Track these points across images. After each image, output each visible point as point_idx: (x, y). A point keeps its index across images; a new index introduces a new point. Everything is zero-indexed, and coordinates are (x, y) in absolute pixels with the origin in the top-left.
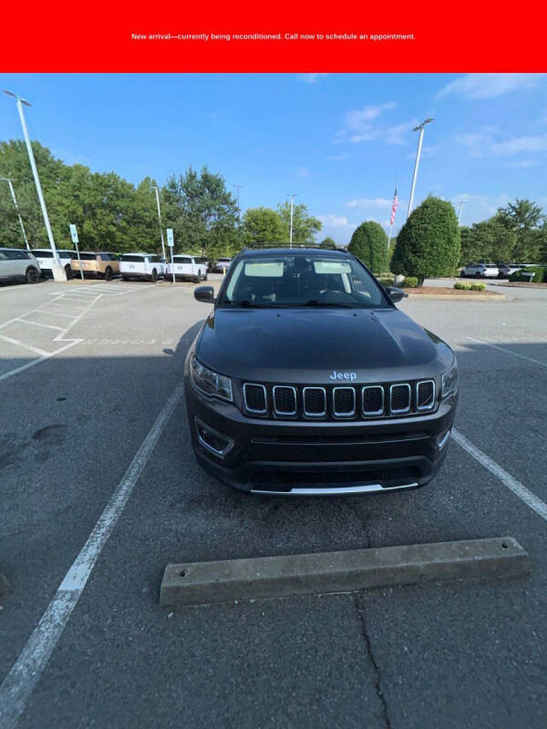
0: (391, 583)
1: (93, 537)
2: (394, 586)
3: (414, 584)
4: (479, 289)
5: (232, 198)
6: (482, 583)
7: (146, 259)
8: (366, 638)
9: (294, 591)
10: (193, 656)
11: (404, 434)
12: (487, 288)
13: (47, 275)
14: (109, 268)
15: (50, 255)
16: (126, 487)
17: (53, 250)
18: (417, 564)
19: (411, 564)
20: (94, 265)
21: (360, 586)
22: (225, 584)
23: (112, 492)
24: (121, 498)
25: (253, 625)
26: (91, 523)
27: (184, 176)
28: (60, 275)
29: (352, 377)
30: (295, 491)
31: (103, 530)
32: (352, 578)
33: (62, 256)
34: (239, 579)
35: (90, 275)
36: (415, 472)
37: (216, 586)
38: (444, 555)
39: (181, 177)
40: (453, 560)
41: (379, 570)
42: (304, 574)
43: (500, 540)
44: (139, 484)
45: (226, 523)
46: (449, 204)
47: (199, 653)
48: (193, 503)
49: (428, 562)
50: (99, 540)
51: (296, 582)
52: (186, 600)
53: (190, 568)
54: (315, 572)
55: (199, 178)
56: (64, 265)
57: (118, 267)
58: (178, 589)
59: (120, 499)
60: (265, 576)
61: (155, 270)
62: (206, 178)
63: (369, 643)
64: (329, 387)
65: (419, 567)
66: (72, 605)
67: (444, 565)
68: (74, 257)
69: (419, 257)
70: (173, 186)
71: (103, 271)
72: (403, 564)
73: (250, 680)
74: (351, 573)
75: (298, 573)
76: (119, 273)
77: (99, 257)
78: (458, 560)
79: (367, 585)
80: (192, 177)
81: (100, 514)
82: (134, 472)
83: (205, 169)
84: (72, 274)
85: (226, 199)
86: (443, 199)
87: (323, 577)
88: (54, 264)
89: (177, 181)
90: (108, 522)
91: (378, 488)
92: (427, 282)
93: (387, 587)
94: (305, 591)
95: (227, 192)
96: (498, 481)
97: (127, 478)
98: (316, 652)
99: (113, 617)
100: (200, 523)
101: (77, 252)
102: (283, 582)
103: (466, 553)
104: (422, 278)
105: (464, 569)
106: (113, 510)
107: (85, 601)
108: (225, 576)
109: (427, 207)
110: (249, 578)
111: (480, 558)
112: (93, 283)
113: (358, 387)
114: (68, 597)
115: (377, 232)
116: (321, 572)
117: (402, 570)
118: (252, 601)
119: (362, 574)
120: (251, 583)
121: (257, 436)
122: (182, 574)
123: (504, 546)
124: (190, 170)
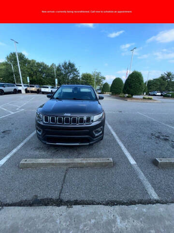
2: (78, 167)
3: (83, 167)
4: (151, 99)
5: (77, 70)
6: (100, 168)
7: (49, 88)
8: (65, 176)
9: (53, 167)
13: (20, 92)
14: (38, 90)
15: (21, 86)
16: (22, 144)
17: (22, 84)
20: (34, 89)
22: (35, 163)
23: (18, 145)
26: (10, 151)
27: (63, 63)
28: (23, 92)
30: (57, 144)
31: (12, 153)
32: (67, 164)
33: (25, 86)
35: (32, 92)
37: (33, 164)
40: (93, 162)
41: (74, 163)
42: (55, 162)
44: (25, 144)
45: (43, 153)
49: (86, 162)
50: (11, 155)
55: (68, 64)
56: (25, 89)
57: (41, 90)
59: (19, 147)
60: (45, 162)
61: (52, 91)
68: (28, 86)
69: (131, 88)
70: (60, 66)
71: (36, 91)
77: (35, 87)
79: (70, 167)
80: (65, 63)
81: (13, 150)
82: (25, 141)
83: (69, 61)
84: (27, 91)
85: (75, 70)
86: (139, 72)
87: (59, 163)
88: (22, 88)
89: (61, 64)
92: (134, 97)
93: (75, 167)
95: (76, 68)
97: (23, 142)
102: (49, 164)
104: (132, 95)
105: (96, 164)
106: (16, 149)
109: (134, 74)
111: (100, 162)
112: (33, 94)
115: (120, 81)
118: (42, 168)
119: (69, 163)
120: (41, 164)
121: (46, 128)
122: (26, 161)
123: (108, 160)
124: (65, 61)
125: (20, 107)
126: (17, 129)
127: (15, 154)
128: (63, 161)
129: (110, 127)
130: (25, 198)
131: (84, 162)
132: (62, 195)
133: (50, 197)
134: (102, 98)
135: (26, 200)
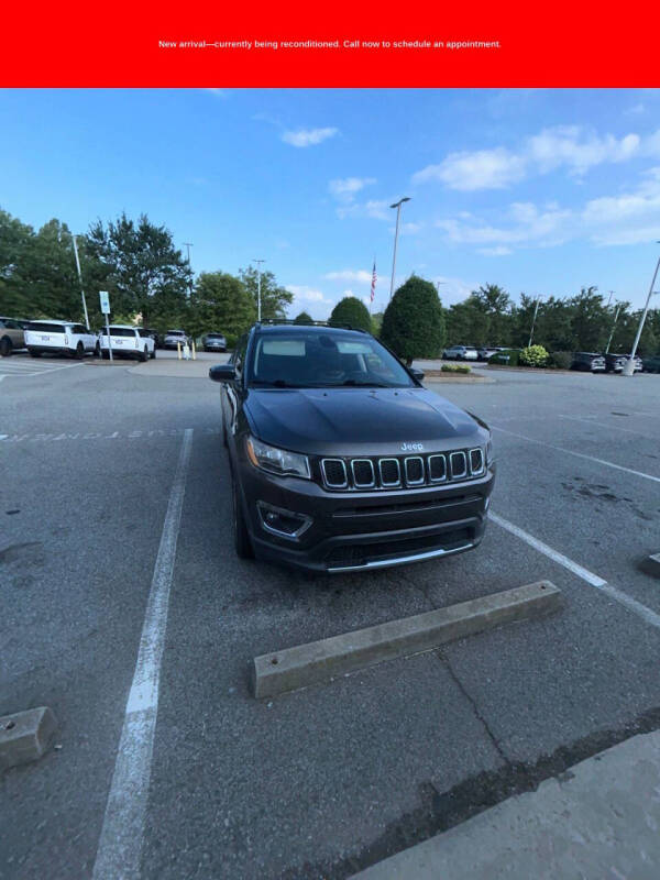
0: (464, 634)
1: (143, 655)
2: (467, 636)
3: (482, 632)
4: (464, 372)
5: (183, 258)
6: (532, 621)
7: (68, 330)
8: (456, 680)
9: (385, 658)
10: (308, 732)
11: (462, 497)
12: (472, 371)
18: (482, 613)
19: (477, 614)
21: (440, 642)
22: (321, 662)
23: (144, 606)
24: (158, 610)
25: (355, 694)
26: (132, 641)
27: (115, 225)
29: (420, 448)
30: (370, 565)
31: (152, 646)
32: (431, 635)
34: (334, 654)
36: (469, 534)
37: (312, 666)
38: (503, 602)
39: (111, 225)
40: (508, 605)
41: (455, 623)
42: (393, 638)
43: (539, 584)
44: (174, 593)
46: (431, 284)
47: (312, 727)
48: (249, 602)
49: (490, 610)
50: (152, 655)
51: (386, 647)
52: (284, 686)
53: (281, 655)
54: (401, 636)
55: (136, 228)
57: (22, 338)
58: (275, 676)
60: (357, 648)
61: (80, 343)
62: (146, 229)
63: (459, 683)
64: (401, 458)
65: (484, 615)
66: (152, 722)
67: (503, 610)
69: (407, 337)
70: (99, 235)
72: (473, 615)
73: (369, 736)
74: (432, 631)
75: (386, 638)
76: (23, 346)
78: (513, 604)
79: (445, 640)
80: (127, 227)
81: (141, 630)
82: (162, 581)
83: (145, 219)
85: (174, 258)
86: (426, 280)
87: (408, 639)
90: (154, 637)
91: (441, 552)
92: (415, 364)
94: (395, 656)
95: (176, 250)
96: (524, 543)
97: (156, 589)
98: (419, 700)
99: (207, 721)
102: (374, 650)
103: (517, 599)
104: (410, 359)
105: (517, 610)
106: (155, 623)
107: (166, 715)
108: (318, 655)
109: (411, 287)
110: (343, 653)
111: (528, 600)
113: (425, 456)
114: (143, 716)
115: (359, 308)
116: (407, 634)
117: (472, 621)
118: (347, 675)
119: (441, 630)
120: (345, 657)
121: (339, 510)
122: (275, 662)
123: (543, 588)
124: (124, 217)
127: (170, 647)
128: (415, 625)
130: (394, 810)
131: (485, 612)
132: (506, 745)
133: (475, 769)
135: (406, 817)
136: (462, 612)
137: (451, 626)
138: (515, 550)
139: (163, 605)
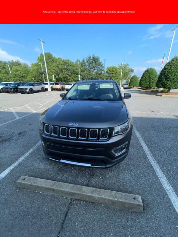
0: (85, 200)
2: (86, 201)
3: (94, 203)
5: (102, 64)
6: (120, 211)
7: (73, 84)
8: (66, 216)
9: (53, 193)
10: (16, 203)
13: (46, 90)
14: (62, 87)
15: (47, 84)
16: (31, 151)
17: (48, 83)
18: (95, 196)
19: (93, 195)
20: (58, 87)
21: (74, 198)
22: (33, 185)
23: (26, 152)
25: (36, 200)
26: (16, 160)
27: (87, 58)
28: (49, 90)
29: (76, 125)
30: (62, 161)
31: (18, 162)
32: (71, 194)
33: (51, 84)
34: (37, 185)
35: (57, 89)
36: (104, 162)
37: (31, 185)
38: (106, 195)
39: (86, 58)
40: (109, 198)
41: (81, 194)
43: (134, 196)
44: (34, 151)
45: (49, 167)
47: (18, 203)
49: (99, 196)
50: (15, 165)
51: (53, 190)
52: (23, 187)
53: (27, 178)
54: (59, 189)
55: (92, 58)
56: (51, 87)
57: (65, 87)
58: (21, 183)
59: (27, 154)
60: (44, 186)
62: (94, 58)
63: (66, 217)
64: (69, 128)
65: (95, 197)
67: (105, 199)
68: (53, 84)
69: (168, 81)
70: (84, 61)
71: (61, 88)
72: (90, 194)
74: (71, 192)
75: (55, 188)
76: (65, 89)
77: (60, 84)
78: (111, 198)
79: (76, 198)
80: (90, 58)
81: (20, 157)
82: (35, 147)
83: (94, 55)
84: (53, 89)
85: (100, 65)
87: (61, 191)
88: (48, 87)
89: (85, 60)
90: (20, 160)
91: (89, 165)
92: (172, 91)
93: (83, 201)
94: (56, 194)
95: (100, 62)
97: (32, 149)
99: (5, 187)
100: (42, 165)
101: (54, 83)
102: (50, 189)
103: (116, 197)
104: (169, 89)
105: (113, 202)
106: (23, 157)
108: (34, 183)
109: (173, 61)
110: (40, 185)
111: (121, 200)
112: (58, 92)
113: (78, 128)
115: (153, 72)
116: (62, 189)
117: (89, 196)
118: (41, 193)
119: (75, 194)
120: (40, 187)
122: (24, 179)
123: (134, 199)
124: (89, 56)
125: (43, 105)
126: (32, 130)
127: (20, 164)
128: (67, 188)
129: (138, 135)
131: (96, 196)
134: (129, 96)
136: (87, 191)
137: (79, 194)
138: (146, 174)
139: (29, 153)
